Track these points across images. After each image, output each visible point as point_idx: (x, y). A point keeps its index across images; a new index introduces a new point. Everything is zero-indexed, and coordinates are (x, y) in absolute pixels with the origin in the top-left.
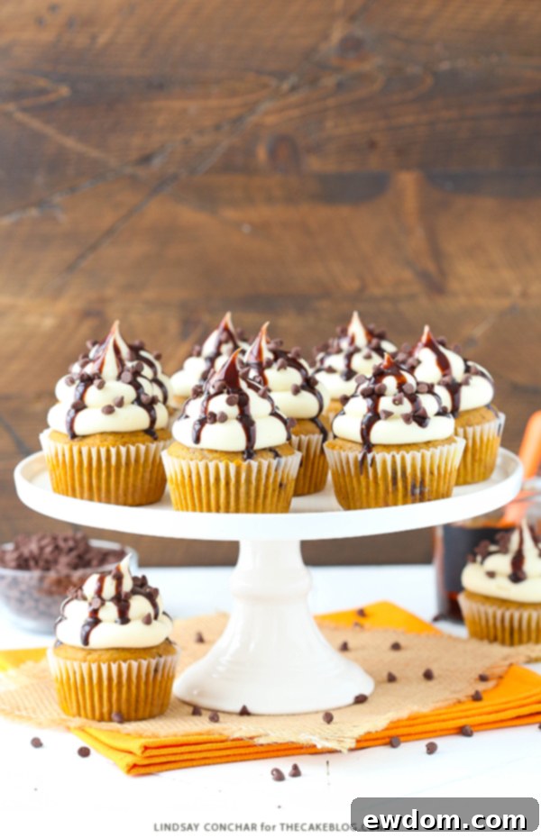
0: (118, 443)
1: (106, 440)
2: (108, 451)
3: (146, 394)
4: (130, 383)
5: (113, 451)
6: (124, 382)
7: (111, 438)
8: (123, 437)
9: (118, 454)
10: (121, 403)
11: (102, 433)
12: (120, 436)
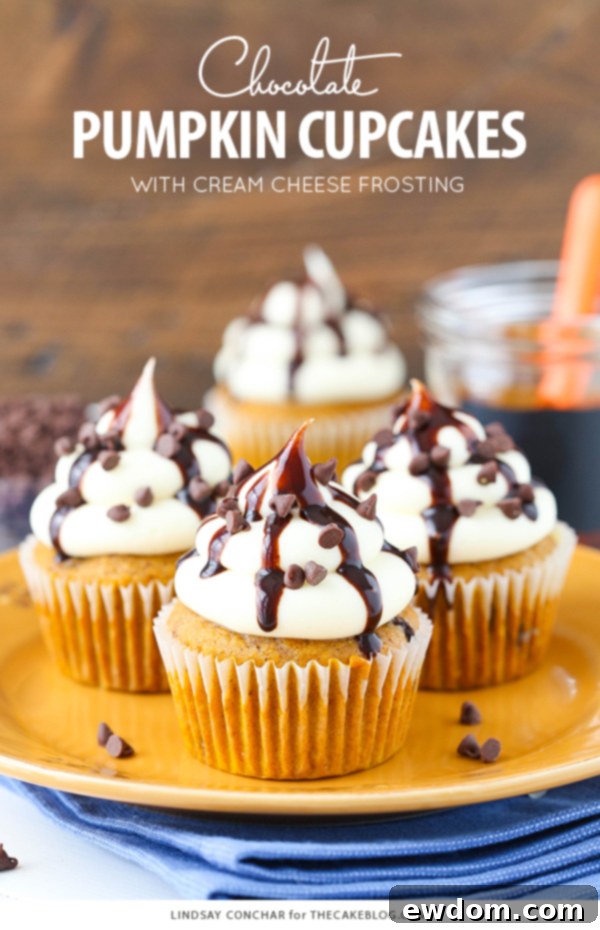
0: (136, 578)
1: (115, 571)
2: (117, 594)
3: (200, 480)
4: (174, 458)
5: (127, 594)
6: (162, 455)
7: (125, 567)
8: (148, 565)
9: (137, 599)
10: (146, 499)
11: (112, 556)
12: (142, 563)
